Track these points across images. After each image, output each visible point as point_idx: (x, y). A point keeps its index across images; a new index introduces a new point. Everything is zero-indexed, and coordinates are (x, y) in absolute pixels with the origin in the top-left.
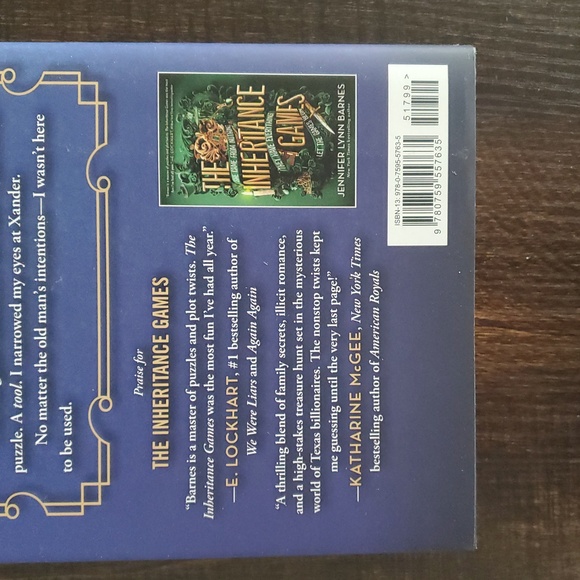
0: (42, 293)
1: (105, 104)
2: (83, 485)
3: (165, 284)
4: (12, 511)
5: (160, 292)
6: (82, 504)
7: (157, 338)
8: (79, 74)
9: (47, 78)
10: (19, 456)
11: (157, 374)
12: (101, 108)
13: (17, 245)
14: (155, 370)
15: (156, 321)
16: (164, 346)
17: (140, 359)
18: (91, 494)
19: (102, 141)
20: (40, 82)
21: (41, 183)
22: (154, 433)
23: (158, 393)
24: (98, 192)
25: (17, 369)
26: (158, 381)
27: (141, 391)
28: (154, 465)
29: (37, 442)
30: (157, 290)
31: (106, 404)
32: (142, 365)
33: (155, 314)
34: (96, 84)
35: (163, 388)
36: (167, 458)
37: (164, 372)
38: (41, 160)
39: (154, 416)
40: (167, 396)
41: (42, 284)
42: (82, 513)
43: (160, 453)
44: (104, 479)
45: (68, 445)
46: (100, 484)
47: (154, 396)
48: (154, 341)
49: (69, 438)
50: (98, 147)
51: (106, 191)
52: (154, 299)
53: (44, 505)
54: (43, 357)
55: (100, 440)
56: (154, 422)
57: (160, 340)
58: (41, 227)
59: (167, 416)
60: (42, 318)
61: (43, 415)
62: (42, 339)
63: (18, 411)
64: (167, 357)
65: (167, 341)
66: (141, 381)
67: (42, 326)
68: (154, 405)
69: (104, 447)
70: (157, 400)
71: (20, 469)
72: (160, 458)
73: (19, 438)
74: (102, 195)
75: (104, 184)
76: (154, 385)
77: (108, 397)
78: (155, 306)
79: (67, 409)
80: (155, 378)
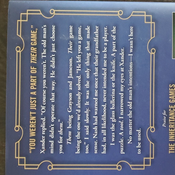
0: (131, 89)
1: (154, 23)
2: (144, 158)
3: (174, 87)
4: (119, 168)
5: (172, 90)
6: (144, 165)
7: (171, 106)
8: (145, 12)
9: (134, 14)
10: (122, 147)
11: (171, 119)
12: (153, 24)
13: (122, 73)
14: (170, 118)
15: (170, 100)
16: (173, 109)
17: (164, 114)
18: (147, 162)
19: (153, 36)
20: (132, 15)
21: (131, 51)
22: (170, 140)
23: (171, 126)
24: (151, 54)
25: (122, 116)
26: (171, 122)
27: (165, 125)
28: (170, 152)
29: (128, 143)
30: (171, 89)
31: (153, 129)
32: (165, 116)
33: (170, 97)
34: (151, 16)
35: (172, 124)
36: (174, 149)
37: (173, 118)
38: (131, 42)
39: (170, 134)
40: (174, 127)
41: (131, 86)
42: (144, 169)
43: (172, 148)
44: (152, 157)
45: (139, 144)
46: (150, 158)
47: (170, 127)
48: (170, 107)
49: (139, 141)
50: (151, 38)
51: (154, 53)
52: (170, 92)
53: (131, 165)
54: (131, 112)
55: (151, 142)
56: (170, 136)
57: (172, 107)
58: (131, 66)
59: (174, 134)
60: (131, 99)
61: (131, 133)
62: (130, 106)
63: (122, 131)
64: (174, 113)
65: (174, 107)
66: (165, 122)
67: (130, 101)
68: (170, 130)
69: (152, 145)
70: (171, 129)
71: (122, 152)
72: (172, 149)
73: (122, 141)
74: (153, 55)
75: (153, 51)
76: (170, 123)
77: (153, 127)
78: (170, 95)
79: (139, 131)
80: (170, 120)
